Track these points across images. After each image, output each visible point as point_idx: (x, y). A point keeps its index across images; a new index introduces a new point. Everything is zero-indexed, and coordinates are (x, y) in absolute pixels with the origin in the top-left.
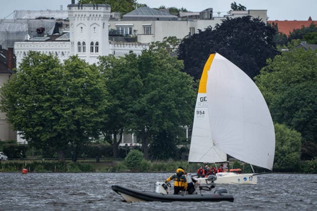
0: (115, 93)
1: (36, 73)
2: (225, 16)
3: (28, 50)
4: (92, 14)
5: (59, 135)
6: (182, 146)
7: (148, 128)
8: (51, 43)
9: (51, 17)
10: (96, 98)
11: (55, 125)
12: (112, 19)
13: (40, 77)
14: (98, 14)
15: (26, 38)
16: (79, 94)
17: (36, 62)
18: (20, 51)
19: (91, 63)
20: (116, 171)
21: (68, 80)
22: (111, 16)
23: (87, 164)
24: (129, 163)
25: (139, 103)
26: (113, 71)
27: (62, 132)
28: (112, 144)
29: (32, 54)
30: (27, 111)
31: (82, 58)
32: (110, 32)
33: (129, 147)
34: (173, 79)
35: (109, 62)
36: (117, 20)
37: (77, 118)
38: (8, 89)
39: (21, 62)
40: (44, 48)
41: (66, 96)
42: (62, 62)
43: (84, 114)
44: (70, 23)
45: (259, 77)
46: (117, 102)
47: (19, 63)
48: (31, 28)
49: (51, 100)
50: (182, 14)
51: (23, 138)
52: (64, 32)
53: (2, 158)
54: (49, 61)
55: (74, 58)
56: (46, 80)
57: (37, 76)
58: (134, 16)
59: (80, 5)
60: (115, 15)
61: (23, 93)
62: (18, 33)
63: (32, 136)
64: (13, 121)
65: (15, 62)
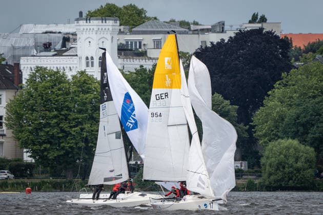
1: (43, 89)
2: (237, 29)
3: (35, 66)
4: (100, 28)
5: (67, 153)
8: (58, 57)
9: (58, 31)
11: (63, 142)
12: (120, 32)
13: (47, 93)
14: (107, 28)
15: (32, 54)
16: (87, 110)
17: (43, 78)
18: (26, 66)
21: (76, 96)
22: (120, 30)
27: (70, 150)
29: (39, 69)
30: (34, 128)
31: (90, 74)
32: (118, 46)
33: (139, 165)
36: (126, 34)
37: (85, 135)
38: (15, 106)
39: (28, 77)
40: (51, 63)
41: (74, 112)
42: (70, 77)
43: (92, 131)
44: (78, 36)
45: (274, 92)
47: (25, 79)
48: (38, 43)
49: (59, 117)
50: (193, 27)
51: (30, 156)
52: (72, 46)
53: (8, 177)
54: (56, 76)
55: (82, 73)
56: (54, 96)
57: (44, 92)
58: (144, 29)
59: (88, 19)
60: (124, 28)
61: (29, 110)
62: (24, 48)
63: (40, 154)
64: (19, 139)
65: (22, 78)
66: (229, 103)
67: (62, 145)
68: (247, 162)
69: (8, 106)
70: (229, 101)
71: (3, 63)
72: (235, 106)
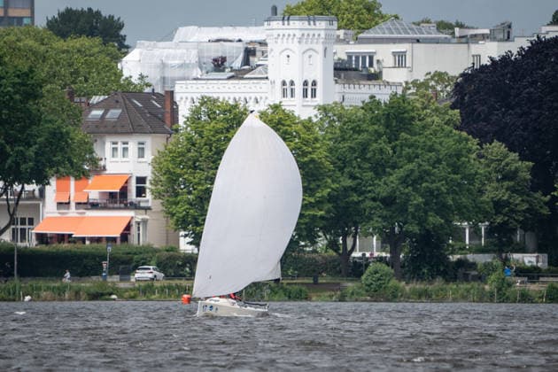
0: (345, 167)
1: (212, 133)
2: (533, 35)
3: (199, 95)
4: (306, 33)
6: (459, 256)
7: (399, 226)
8: (236, 82)
9: (237, 38)
10: (313, 175)
12: (339, 41)
13: (219, 140)
14: (317, 33)
15: (194, 75)
17: (212, 115)
18: (184, 96)
19: (304, 117)
20: (347, 299)
23: (297, 287)
24: (369, 286)
25: (385, 184)
26: (341, 129)
28: (340, 254)
29: (205, 101)
30: (197, 197)
31: (288, 108)
32: (335, 64)
33: (368, 259)
34: (443, 144)
35: (335, 115)
36: (348, 43)
38: (165, 160)
39: (187, 113)
40: (226, 91)
44: (270, 47)
46: (348, 183)
47: (183, 116)
48: (203, 57)
50: (458, 32)
51: (191, 243)
52: (259, 63)
53: (155, 276)
54: (234, 111)
55: (276, 107)
57: (213, 139)
58: (377, 36)
59: (286, 18)
60: (345, 34)
61: (190, 167)
62: (181, 66)
64: (173, 215)
65: (178, 114)
66: (517, 158)
68: (546, 255)
69: (154, 161)
70: (517, 154)
71: (147, 90)
72: (527, 163)
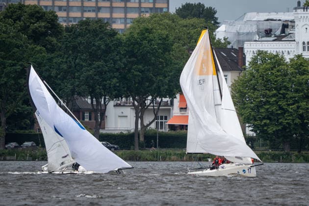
1: (264, 70)
3: (257, 50)
5: (284, 128)
8: (278, 42)
9: (278, 19)
11: (280, 119)
13: (268, 74)
15: (255, 39)
16: (303, 90)
17: (264, 60)
18: (249, 50)
21: (293, 77)
27: (287, 125)
29: (260, 53)
30: (255, 105)
31: (306, 57)
37: (301, 112)
38: (239, 85)
39: (250, 60)
40: (272, 47)
41: (291, 91)
42: (288, 60)
43: (308, 109)
44: (296, 23)
47: (248, 61)
48: (260, 29)
49: (277, 95)
51: (252, 131)
52: (290, 32)
54: (275, 59)
55: (299, 57)
56: (273, 77)
57: (264, 73)
59: (305, 8)
61: (251, 89)
62: (248, 34)
63: (260, 128)
64: (242, 115)
65: (245, 60)
67: (280, 121)
69: (232, 85)
71: (229, 47)
